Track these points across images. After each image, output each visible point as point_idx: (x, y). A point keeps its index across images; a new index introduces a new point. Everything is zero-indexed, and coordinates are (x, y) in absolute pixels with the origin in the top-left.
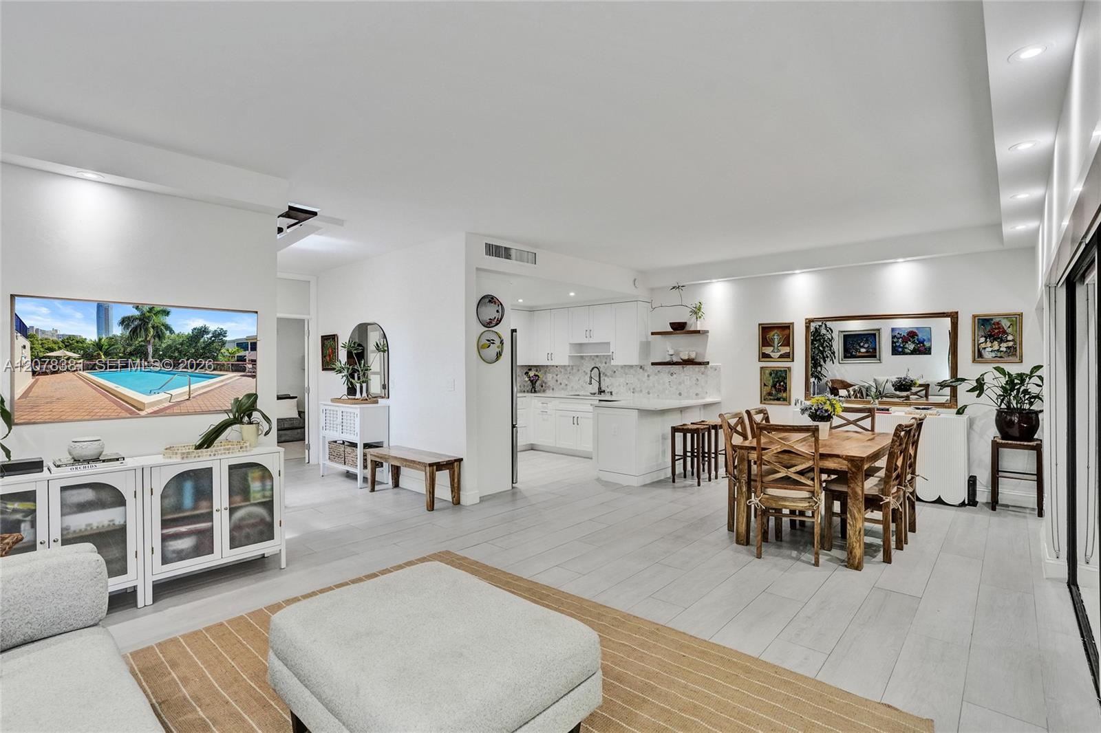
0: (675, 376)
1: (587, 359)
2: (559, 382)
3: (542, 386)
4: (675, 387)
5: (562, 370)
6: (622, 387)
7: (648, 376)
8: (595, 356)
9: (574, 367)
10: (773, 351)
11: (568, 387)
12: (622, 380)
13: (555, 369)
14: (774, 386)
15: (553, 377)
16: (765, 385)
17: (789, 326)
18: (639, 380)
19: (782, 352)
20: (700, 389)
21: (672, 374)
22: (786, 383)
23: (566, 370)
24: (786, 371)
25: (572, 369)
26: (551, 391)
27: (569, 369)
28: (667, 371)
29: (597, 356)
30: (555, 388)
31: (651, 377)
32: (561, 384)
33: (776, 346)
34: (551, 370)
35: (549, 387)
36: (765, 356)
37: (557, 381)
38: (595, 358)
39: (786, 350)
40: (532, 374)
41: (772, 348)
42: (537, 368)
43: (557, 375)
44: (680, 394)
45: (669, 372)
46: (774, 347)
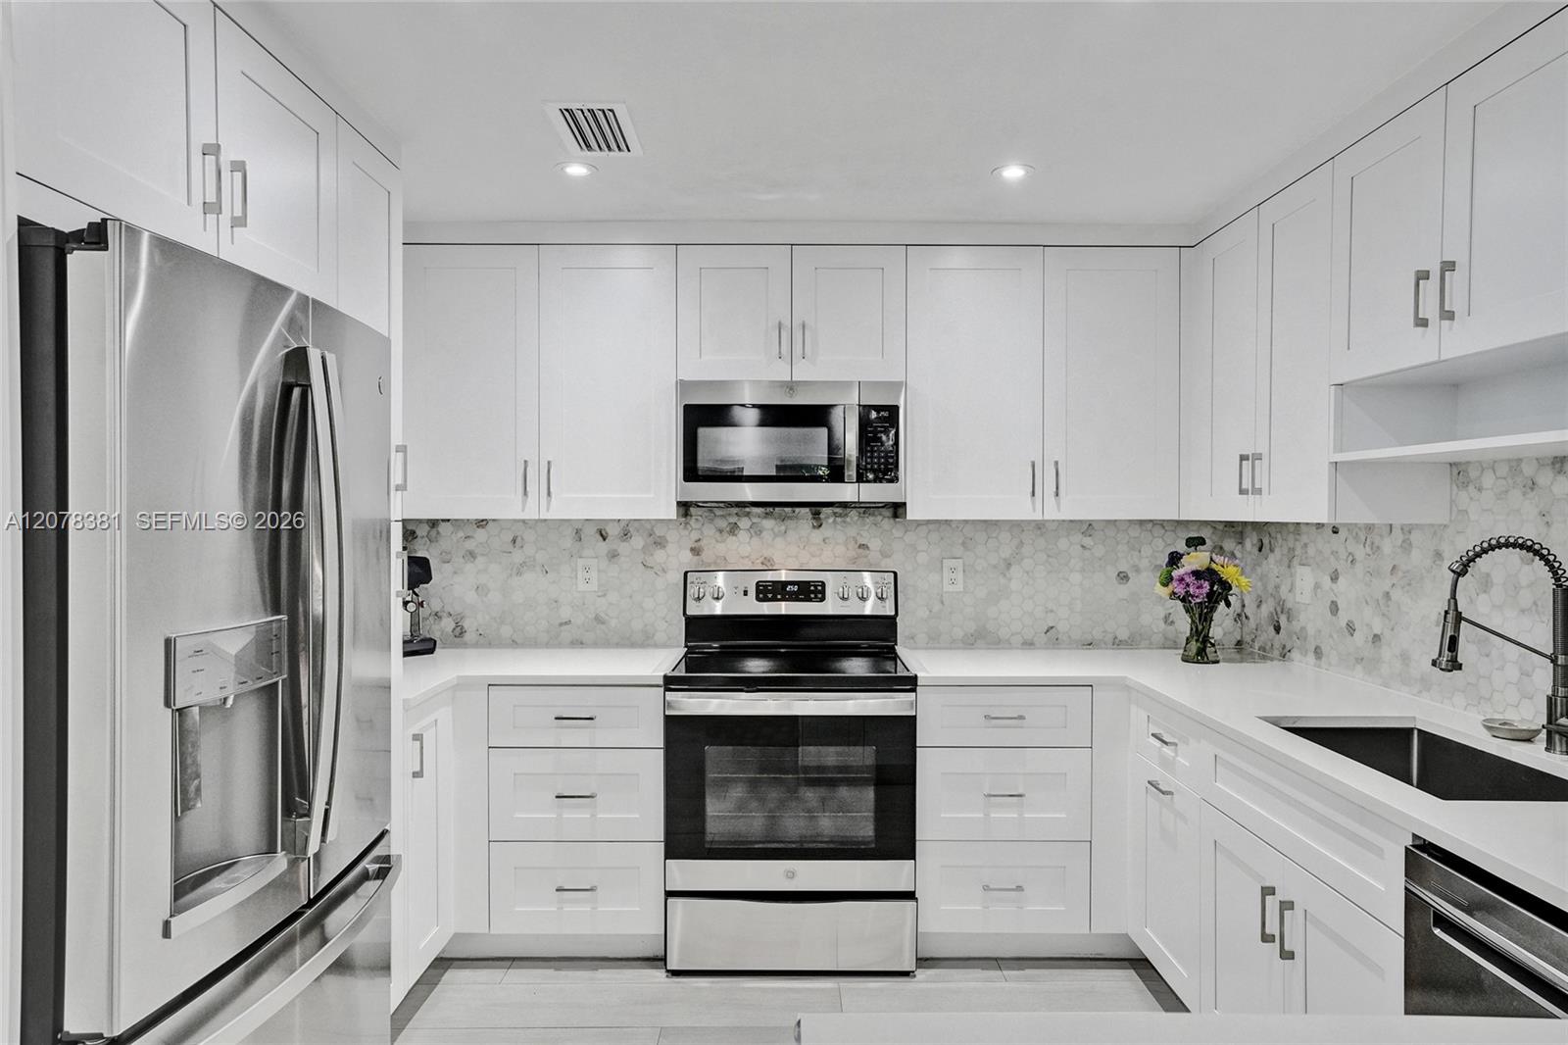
1: (1488, 480)
2: (1343, 618)
3: (1277, 629)
5: (1360, 552)
9: (1416, 537)
11: (1386, 653)
13: (1324, 544)
15: (1317, 586)
23: (1376, 549)
25: (1407, 546)
26: (1311, 658)
27: (1387, 546)
30: (1325, 649)
32: (1351, 628)
34: (1311, 551)
35: (1302, 635)
37: (1334, 608)
40: (1196, 560)
42: (1261, 535)
43: (1335, 578)
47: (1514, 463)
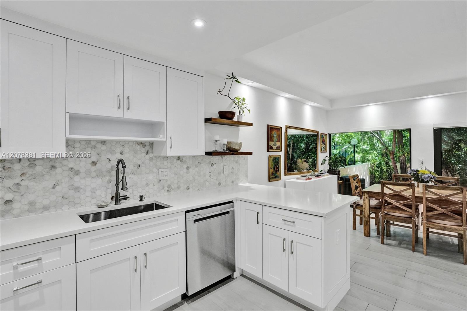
0: (215, 166)
4: (215, 178)
6: (151, 186)
7: (188, 168)
8: (97, 141)
10: (274, 145)
12: (151, 177)
14: (274, 169)
16: (271, 169)
17: (280, 129)
18: (176, 174)
19: (277, 146)
20: (235, 177)
21: (212, 165)
22: (279, 166)
24: (279, 158)
28: (208, 161)
29: (103, 142)
31: (190, 170)
33: (275, 141)
36: (269, 148)
38: (99, 146)
39: (278, 144)
41: (273, 143)
44: (219, 184)
45: (210, 162)
46: (274, 142)
47: (88, 142)
